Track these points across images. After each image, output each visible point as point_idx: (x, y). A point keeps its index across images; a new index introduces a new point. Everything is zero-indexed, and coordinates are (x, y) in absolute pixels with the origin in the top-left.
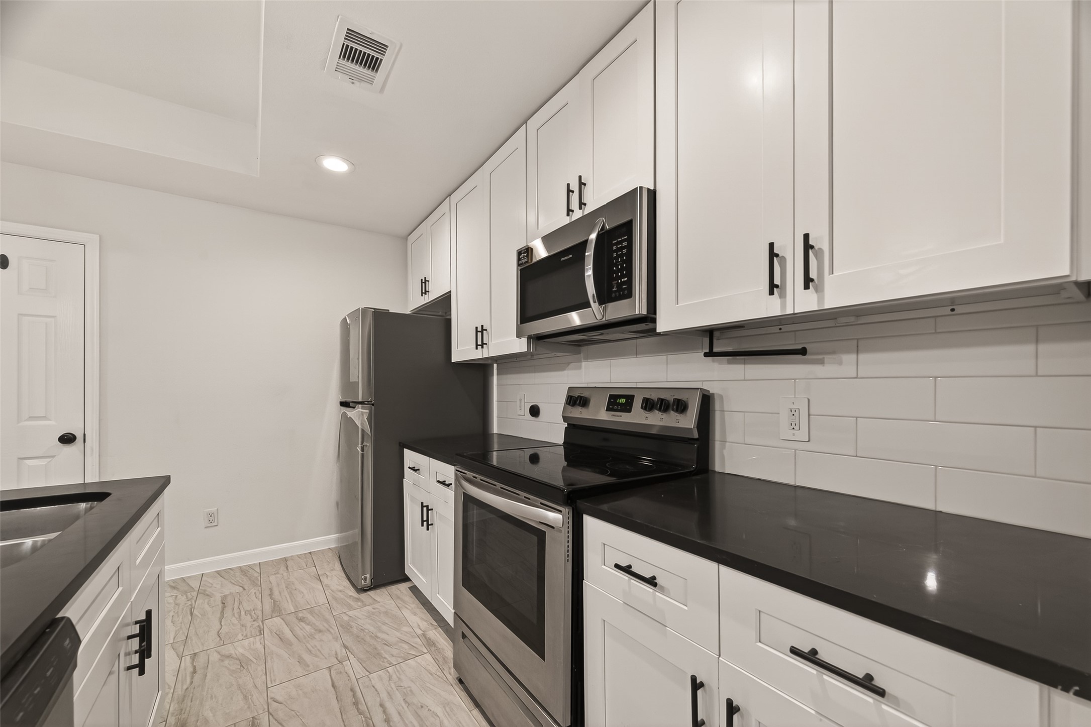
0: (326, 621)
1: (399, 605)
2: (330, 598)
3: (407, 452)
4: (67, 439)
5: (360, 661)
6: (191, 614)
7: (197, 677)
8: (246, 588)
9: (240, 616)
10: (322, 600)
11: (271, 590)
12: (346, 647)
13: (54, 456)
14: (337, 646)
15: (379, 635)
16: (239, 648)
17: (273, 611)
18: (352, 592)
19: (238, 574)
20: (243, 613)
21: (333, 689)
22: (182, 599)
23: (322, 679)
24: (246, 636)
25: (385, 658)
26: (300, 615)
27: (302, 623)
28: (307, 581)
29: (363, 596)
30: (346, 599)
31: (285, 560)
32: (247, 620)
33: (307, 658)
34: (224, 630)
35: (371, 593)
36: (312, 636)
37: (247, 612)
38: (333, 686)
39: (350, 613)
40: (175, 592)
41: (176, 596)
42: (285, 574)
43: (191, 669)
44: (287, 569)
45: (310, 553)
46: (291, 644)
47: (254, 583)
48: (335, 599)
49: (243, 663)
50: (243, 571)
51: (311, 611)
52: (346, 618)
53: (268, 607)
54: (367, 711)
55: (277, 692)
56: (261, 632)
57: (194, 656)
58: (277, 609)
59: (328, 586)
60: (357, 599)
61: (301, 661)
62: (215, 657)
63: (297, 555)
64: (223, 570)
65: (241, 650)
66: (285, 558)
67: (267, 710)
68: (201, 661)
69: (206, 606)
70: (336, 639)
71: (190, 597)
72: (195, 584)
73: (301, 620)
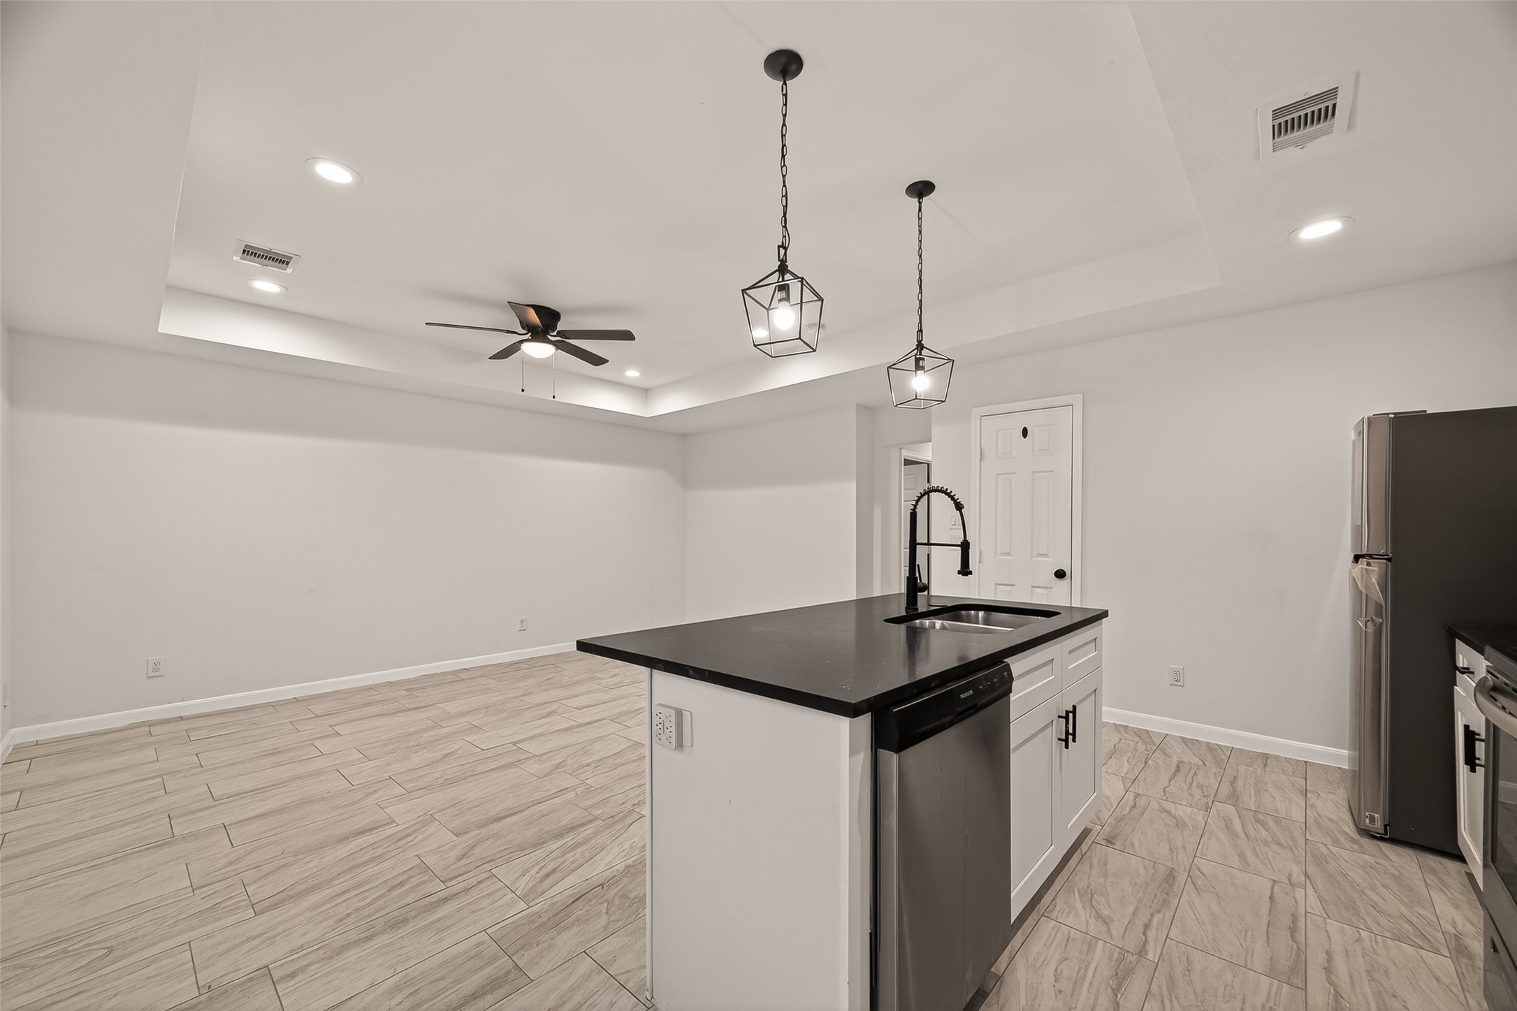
0: (1293, 839)
1: (1428, 881)
2: (1310, 820)
3: (1460, 645)
4: (1060, 574)
5: (1321, 899)
6: (1146, 763)
7: (1136, 812)
8: (1206, 763)
9: (1191, 785)
10: (1297, 814)
11: (1235, 778)
12: (1307, 876)
13: (1051, 588)
14: (1297, 871)
15: (1368, 892)
16: (1182, 811)
17: (1229, 797)
18: (1350, 829)
19: (1204, 747)
20: (1195, 784)
21: (1269, 901)
22: (1141, 747)
23: (1261, 886)
24: (1191, 805)
25: (1364, 919)
26: (1261, 817)
27: (1258, 825)
28: (1287, 791)
29: (1366, 842)
30: (1337, 833)
31: (1266, 757)
32: (1197, 794)
33: (1250, 857)
34: (1171, 789)
35: (1382, 844)
36: (1266, 843)
37: (1200, 786)
38: (1271, 898)
39: (1334, 849)
40: (1137, 739)
41: (1137, 743)
42: (1259, 771)
43: (1133, 804)
44: (1265, 767)
45: (1306, 762)
46: (1236, 835)
47: (1218, 763)
48: (1317, 823)
49: (1179, 824)
50: (1209, 747)
51: (1277, 820)
52: (1323, 850)
53: (1225, 790)
54: (1304, 945)
55: (1206, 867)
56: (1207, 809)
57: (1137, 796)
58: (1234, 798)
59: (1313, 806)
60: (1355, 840)
61: (1242, 856)
62: (1154, 805)
63: (1286, 758)
64: (1189, 739)
65: (1181, 813)
66: (1267, 754)
67: (1188, 869)
68: (1142, 802)
69: (1161, 763)
70: (1298, 863)
71: (1149, 748)
72: (1158, 741)
73: (1259, 821)
